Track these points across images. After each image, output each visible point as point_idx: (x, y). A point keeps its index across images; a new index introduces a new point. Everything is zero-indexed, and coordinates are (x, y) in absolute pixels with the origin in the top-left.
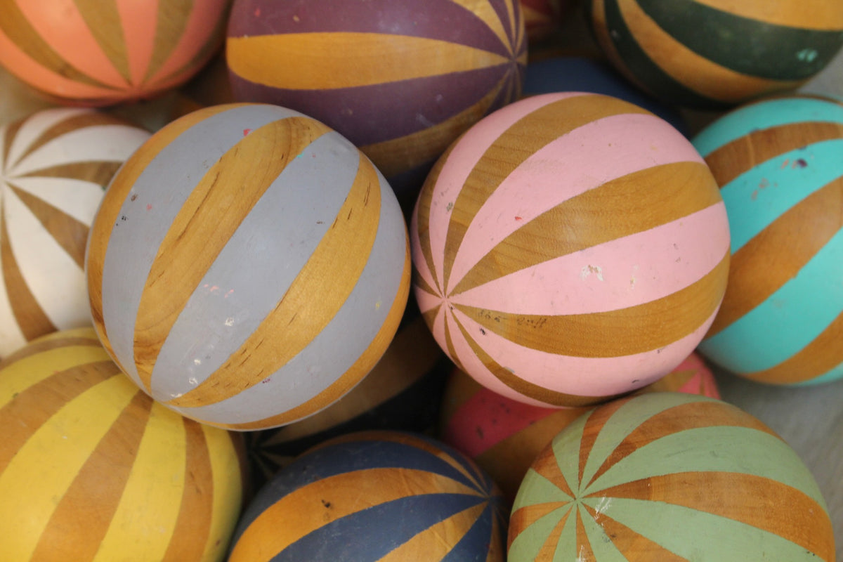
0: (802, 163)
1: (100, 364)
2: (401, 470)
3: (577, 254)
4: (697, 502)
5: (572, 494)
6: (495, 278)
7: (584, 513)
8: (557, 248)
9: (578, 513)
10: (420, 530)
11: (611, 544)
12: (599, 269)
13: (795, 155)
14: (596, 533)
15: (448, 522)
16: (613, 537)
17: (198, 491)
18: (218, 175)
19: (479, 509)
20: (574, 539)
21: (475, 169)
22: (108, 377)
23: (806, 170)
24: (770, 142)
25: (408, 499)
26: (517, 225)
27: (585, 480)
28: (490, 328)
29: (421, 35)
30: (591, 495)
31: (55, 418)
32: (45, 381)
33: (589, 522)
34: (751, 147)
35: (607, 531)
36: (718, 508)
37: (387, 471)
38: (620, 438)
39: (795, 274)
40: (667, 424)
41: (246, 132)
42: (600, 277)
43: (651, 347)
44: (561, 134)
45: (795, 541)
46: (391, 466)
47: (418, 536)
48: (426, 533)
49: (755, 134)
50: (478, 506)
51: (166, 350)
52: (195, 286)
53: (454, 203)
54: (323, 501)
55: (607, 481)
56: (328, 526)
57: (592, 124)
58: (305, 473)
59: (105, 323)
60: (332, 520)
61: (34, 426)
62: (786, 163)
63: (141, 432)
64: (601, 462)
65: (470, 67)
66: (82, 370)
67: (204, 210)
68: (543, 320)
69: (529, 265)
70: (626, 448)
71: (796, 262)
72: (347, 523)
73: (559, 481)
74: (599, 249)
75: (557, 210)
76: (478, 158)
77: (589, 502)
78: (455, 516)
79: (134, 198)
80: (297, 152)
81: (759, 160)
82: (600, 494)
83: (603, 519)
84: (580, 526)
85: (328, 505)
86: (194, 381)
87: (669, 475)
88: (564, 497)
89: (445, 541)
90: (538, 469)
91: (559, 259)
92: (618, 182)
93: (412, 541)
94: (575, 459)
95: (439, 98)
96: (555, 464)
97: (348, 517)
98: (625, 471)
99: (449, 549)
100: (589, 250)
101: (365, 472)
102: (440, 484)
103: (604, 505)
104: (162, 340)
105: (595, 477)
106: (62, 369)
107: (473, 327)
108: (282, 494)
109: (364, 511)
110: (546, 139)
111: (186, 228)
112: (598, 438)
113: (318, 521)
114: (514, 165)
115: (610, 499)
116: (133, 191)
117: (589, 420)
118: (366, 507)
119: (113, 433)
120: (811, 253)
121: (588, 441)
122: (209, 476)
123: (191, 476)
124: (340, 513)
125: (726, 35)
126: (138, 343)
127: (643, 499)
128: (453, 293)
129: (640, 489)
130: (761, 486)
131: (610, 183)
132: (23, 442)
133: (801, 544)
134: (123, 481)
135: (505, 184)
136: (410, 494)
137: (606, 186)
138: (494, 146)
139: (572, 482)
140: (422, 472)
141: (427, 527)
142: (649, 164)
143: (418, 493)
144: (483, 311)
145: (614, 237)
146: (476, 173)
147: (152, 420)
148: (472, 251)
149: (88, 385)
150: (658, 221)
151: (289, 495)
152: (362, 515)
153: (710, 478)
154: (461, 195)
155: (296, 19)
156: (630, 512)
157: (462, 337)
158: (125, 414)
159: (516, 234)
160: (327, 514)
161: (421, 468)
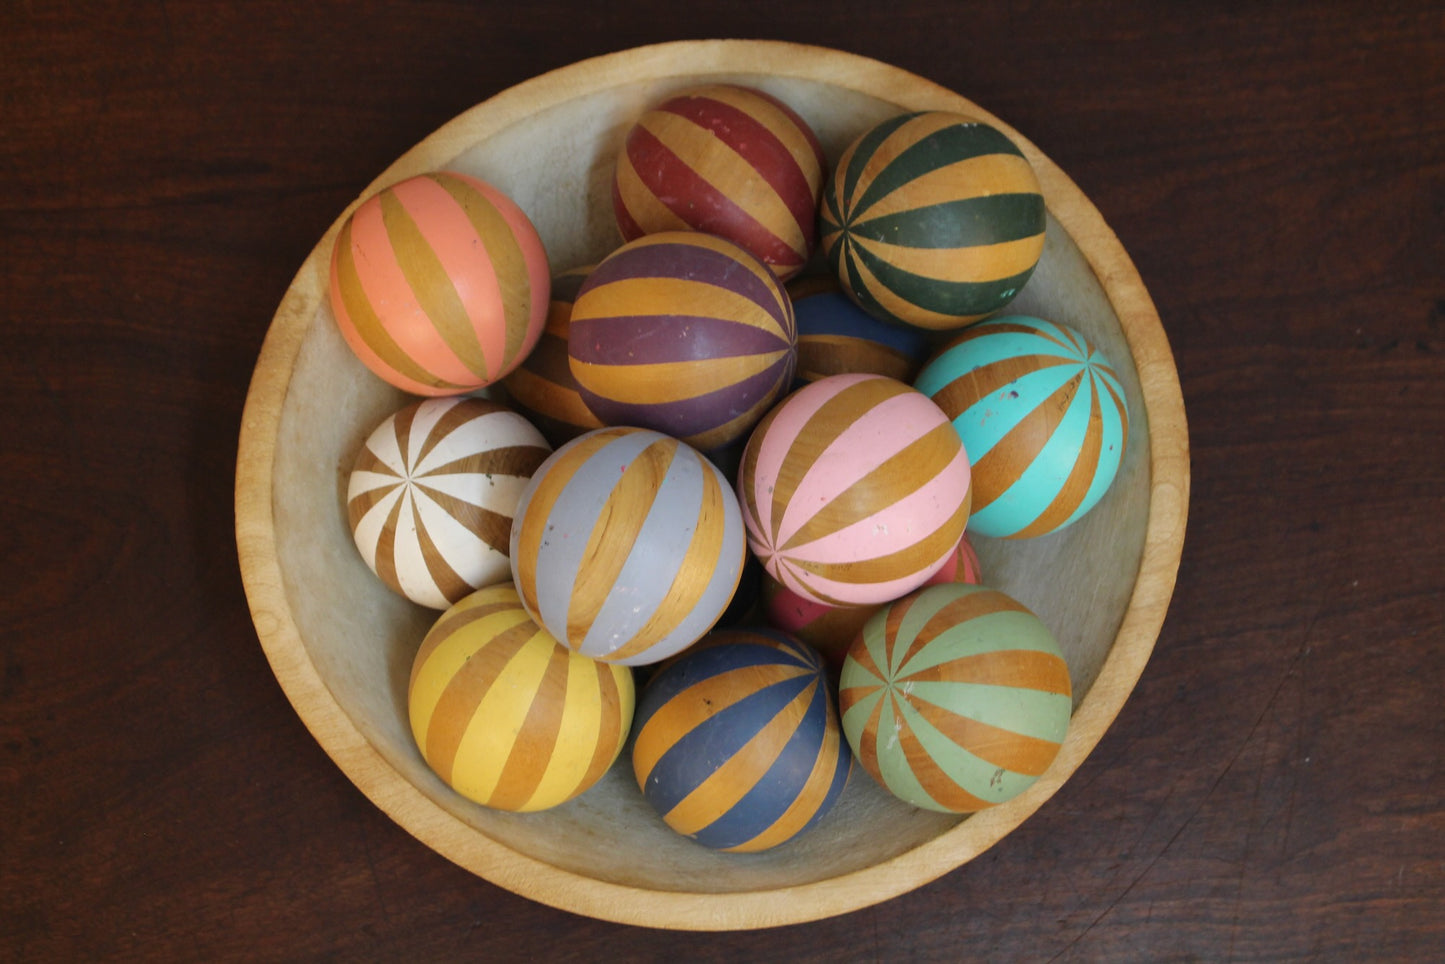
0: (1015, 394)
1: (523, 624)
2: (755, 667)
3: (868, 519)
4: (972, 678)
5: (884, 680)
6: (810, 541)
7: (896, 695)
8: (852, 518)
9: (892, 695)
10: (778, 711)
11: (918, 714)
12: (885, 527)
13: (1008, 388)
14: (906, 708)
15: (796, 701)
16: (919, 709)
17: (611, 703)
18: (612, 508)
19: (814, 685)
20: (891, 713)
21: (785, 462)
22: (533, 635)
23: (1018, 399)
24: (990, 377)
25: (765, 689)
26: (822, 505)
27: (894, 668)
28: (812, 572)
29: (726, 356)
30: (899, 681)
31: (503, 673)
32: (488, 645)
33: (901, 700)
34: (976, 383)
35: (913, 704)
36: (987, 680)
37: (746, 670)
38: (913, 637)
39: (1019, 477)
40: (944, 621)
41: (623, 469)
42: (886, 532)
43: (926, 566)
44: (844, 430)
45: (1042, 689)
46: (747, 665)
47: (777, 716)
48: (782, 713)
49: (977, 370)
50: (813, 682)
51: (591, 631)
52: (610, 589)
53: (773, 486)
54: (704, 700)
55: (908, 670)
56: (712, 718)
57: (863, 417)
58: (685, 677)
59: (541, 612)
60: (714, 713)
61: (490, 681)
62: (1003, 395)
63: (567, 672)
64: (902, 655)
65: (763, 368)
66: (513, 632)
67: (608, 534)
68: (849, 566)
69: (836, 530)
70: (918, 644)
71: (1018, 470)
72: (726, 713)
73: (874, 669)
74: (882, 514)
75: (850, 491)
76: (786, 452)
77: (899, 685)
78: (799, 695)
79: (551, 528)
80: (662, 479)
81: (983, 395)
82: (905, 679)
83: (910, 697)
84: (894, 703)
85: (709, 703)
86: (614, 648)
87: (951, 662)
88: (880, 682)
89: (796, 714)
90: (857, 659)
91: (856, 524)
92: (889, 462)
93: (774, 720)
94: (883, 652)
95: (745, 396)
96: (869, 656)
97: (725, 710)
98: (920, 662)
99: (800, 721)
100: (876, 515)
101: (730, 673)
102: (785, 672)
103: (909, 687)
104: (589, 624)
105: (900, 668)
106: (498, 633)
107: (799, 572)
108: (672, 695)
109: (736, 704)
110: (832, 436)
111: (598, 548)
112: (898, 636)
113: (703, 715)
114: (814, 459)
115: (913, 683)
116: (549, 522)
117: (888, 619)
118: (737, 701)
119: (547, 677)
120: (1029, 461)
121: (891, 639)
122: (616, 689)
123: (604, 694)
124: (718, 708)
125: (946, 295)
126: (569, 627)
127: (936, 680)
128: (782, 549)
129: (932, 674)
130: (1013, 657)
131: (883, 464)
132: (484, 694)
133: (1046, 690)
134: (561, 711)
135: (809, 474)
136: (765, 685)
137: (881, 467)
138: (795, 442)
139: (884, 670)
140: (771, 666)
141: (782, 708)
142: (908, 442)
143: (771, 683)
144: (805, 562)
145: (892, 503)
146: (786, 465)
147: (572, 662)
148: (792, 523)
149: (520, 644)
150: (921, 483)
151: (677, 696)
152: (735, 706)
153: (979, 659)
154: (778, 482)
155: (631, 354)
156: (928, 691)
157: (790, 575)
158: (553, 662)
159: (823, 511)
160: (709, 710)
161: (769, 663)
